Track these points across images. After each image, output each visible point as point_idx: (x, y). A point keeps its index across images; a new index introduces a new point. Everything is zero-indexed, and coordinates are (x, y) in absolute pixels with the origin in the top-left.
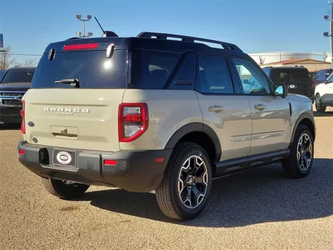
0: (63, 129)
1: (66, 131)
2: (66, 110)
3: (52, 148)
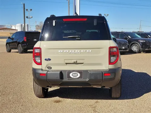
0: (75, 61)
1: (77, 62)
2: (76, 51)
3: (65, 71)
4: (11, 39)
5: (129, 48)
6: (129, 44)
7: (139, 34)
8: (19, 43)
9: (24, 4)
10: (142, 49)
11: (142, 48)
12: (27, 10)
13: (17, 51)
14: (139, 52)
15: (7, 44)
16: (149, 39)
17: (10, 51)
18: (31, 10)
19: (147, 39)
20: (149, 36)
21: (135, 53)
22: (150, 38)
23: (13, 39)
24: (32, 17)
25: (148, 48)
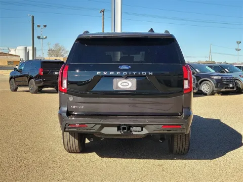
4: (17, 70)
5: (197, 87)
6: (198, 81)
7: (211, 67)
8: (31, 78)
9: (33, 17)
10: (216, 89)
11: (217, 87)
12: (39, 26)
13: (27, 89)
14: (212, 94)
15: (11, 78)
16: (225, 74)
17: (16, 90)
18: (45, 26)
19: (223, 74)
20: (226, 69)
21: (206, 95)
22: (227, 72)
23: (20, 71)
24: (46, 38)
25: (225, 87)
